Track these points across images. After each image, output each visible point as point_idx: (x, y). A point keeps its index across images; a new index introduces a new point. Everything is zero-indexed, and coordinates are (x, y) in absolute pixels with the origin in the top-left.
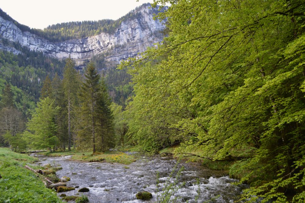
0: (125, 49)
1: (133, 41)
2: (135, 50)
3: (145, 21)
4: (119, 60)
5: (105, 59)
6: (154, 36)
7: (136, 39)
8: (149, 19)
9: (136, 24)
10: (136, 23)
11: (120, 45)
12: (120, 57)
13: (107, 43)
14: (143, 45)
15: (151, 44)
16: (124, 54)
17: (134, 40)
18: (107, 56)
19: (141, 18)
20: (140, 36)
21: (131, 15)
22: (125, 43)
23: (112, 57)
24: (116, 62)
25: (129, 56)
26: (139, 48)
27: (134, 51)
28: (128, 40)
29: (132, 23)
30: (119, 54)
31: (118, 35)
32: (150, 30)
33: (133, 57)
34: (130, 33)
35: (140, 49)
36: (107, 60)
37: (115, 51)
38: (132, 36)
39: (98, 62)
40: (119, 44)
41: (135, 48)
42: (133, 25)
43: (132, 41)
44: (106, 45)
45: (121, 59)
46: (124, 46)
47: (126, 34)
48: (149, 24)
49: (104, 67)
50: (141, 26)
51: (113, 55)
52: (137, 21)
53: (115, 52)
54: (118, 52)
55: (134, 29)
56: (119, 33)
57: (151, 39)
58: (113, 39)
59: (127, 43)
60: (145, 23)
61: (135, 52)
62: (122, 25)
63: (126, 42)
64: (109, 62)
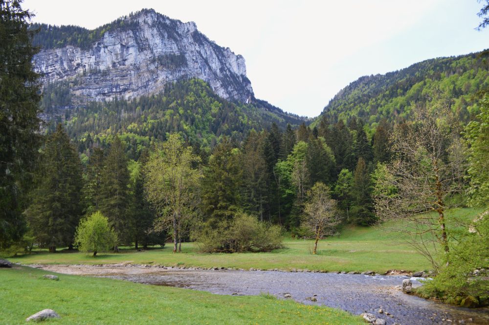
0: (108, 78)
1: (123, 66)
2: (126, 82)
3: (144, 36)
4: (97, 95)
5: (71, 90)
6: (158, 63)
7: (127, 63)
8: (152, 34)
9: (130, 39)
10: (130, 37)
11: (100, 70)
12: (98, 90)
13: (75, 64)
14: (140, 76)
15: (152, 75)
16: (106, 87)
17: (124, 64)
18: (74, 86)
19: (137, 30)
20: (136, 59)
21: (122, 23)
22: (109, 67)
23: (83, 88)
24: (90, 97)
25: (114, 90)
26: (133, 79)
27: (123, 83)
28: (114, 64)
29: (124, 37)
30: (97, 85)
31: (97, 52)
32: (152, 52)
33: (120, 93)
34: (119, 52)
35: (133, 81)
36: (74, 92)
37: (90, 79)
38: (122, 57)
39: (58, 95)
40: (98, 69)
41: (126, 78)
42: (124, 40)
43: (120, 65)
44: (74, 68)
45: (99, 94)
46: (106, 73)
47: (112, 52)
48: (151, 43)
49: (68, 104)
50: (138, 43)
51: (87, 85)
52: (131, 34)
53: (90, 81)
54: (95, 82)
55: (125, 47)
56: (98, 50)
57: (152, 67)
58: (88, 58)
59: (111, 68)
60: (144, 41)
61: (124, 85)
62: (105, 37)
63: (111, 66)
64: (78, 97)
